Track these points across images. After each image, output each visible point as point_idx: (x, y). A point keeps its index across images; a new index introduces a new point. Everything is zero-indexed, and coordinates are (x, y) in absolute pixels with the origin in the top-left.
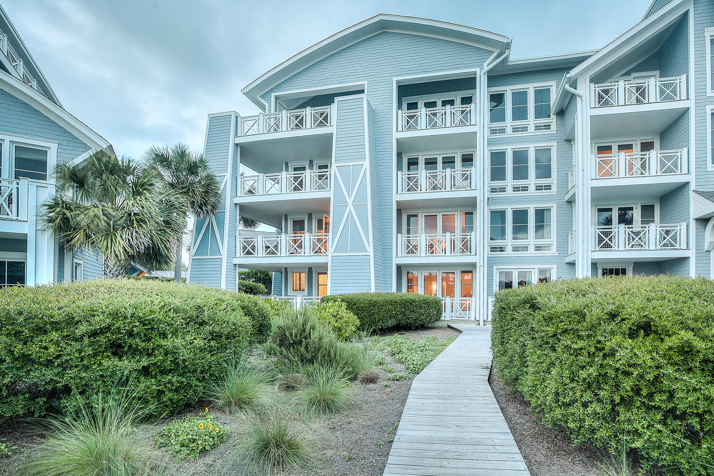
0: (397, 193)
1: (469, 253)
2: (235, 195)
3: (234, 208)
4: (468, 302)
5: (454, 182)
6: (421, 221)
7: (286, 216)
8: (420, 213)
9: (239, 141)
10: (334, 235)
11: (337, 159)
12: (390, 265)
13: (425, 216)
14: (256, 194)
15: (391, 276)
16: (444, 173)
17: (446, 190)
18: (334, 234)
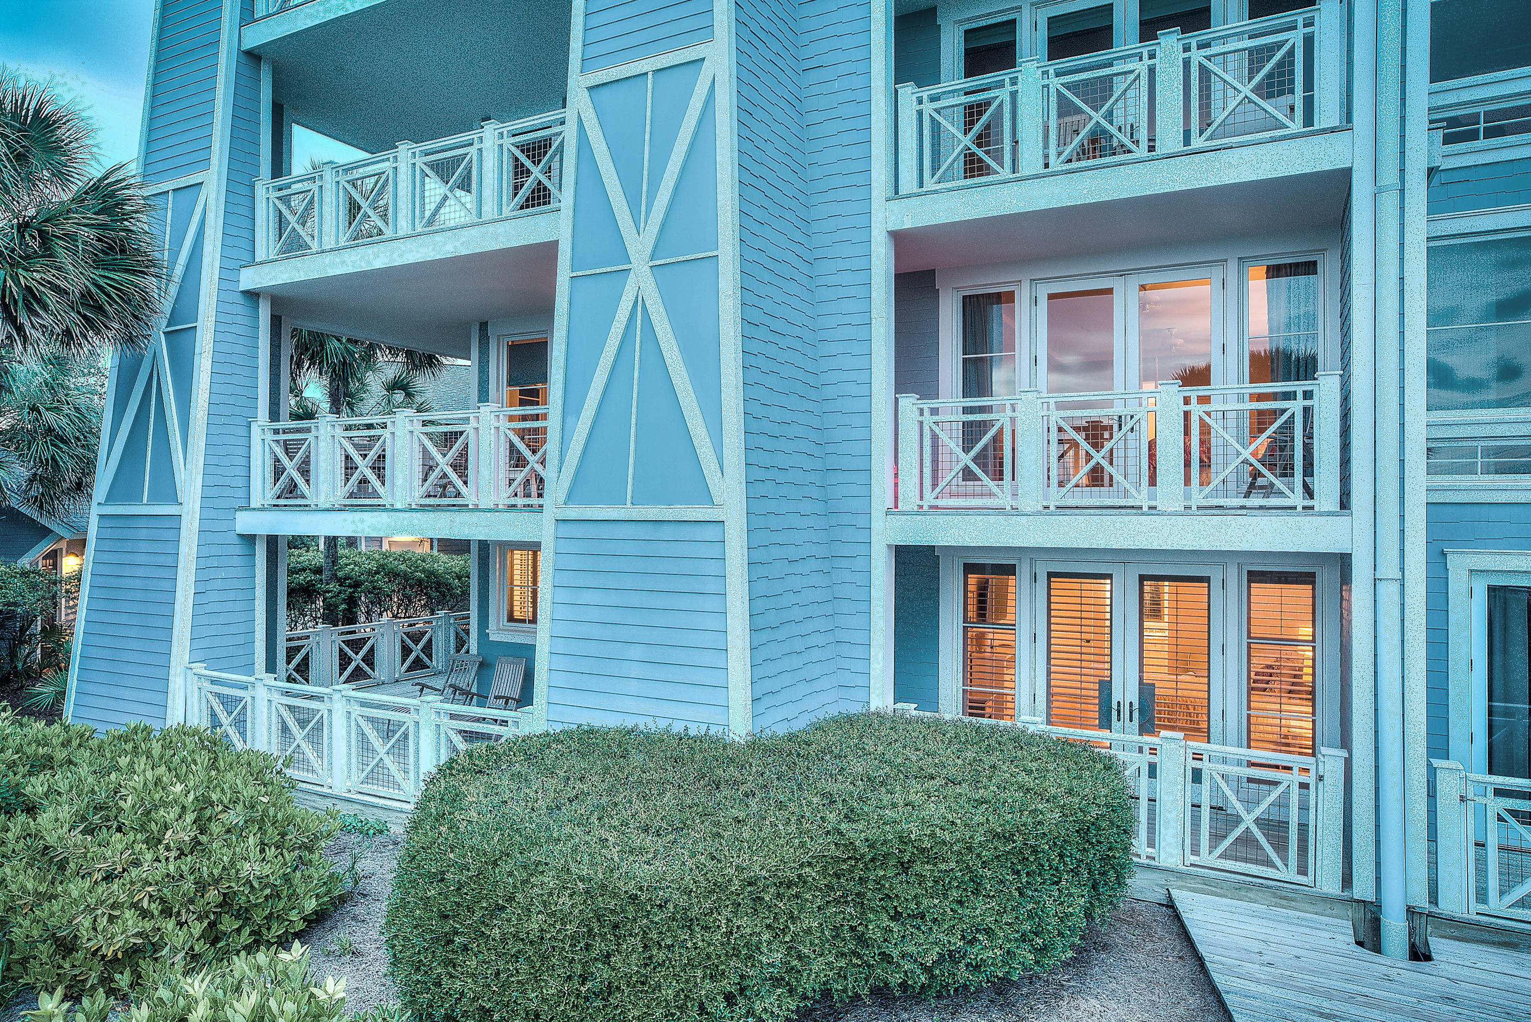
0: (897, 193)
1: (1297, 499)
2: (247, 257)
3: (240, 309)
4: (1296, 777)
5: (1205, 107)
6: (1033, 324)
7: (483, 326)
8: (1026, 286)
9: (255, 37)
10: (569, 420)
11: (593, 51)
12: (861, 550)
13: (1051, 297)
14: (315, 247)
15: (863, 607)
16: (1146, 61)
17: (1158, 152)
18: (570, 409)
